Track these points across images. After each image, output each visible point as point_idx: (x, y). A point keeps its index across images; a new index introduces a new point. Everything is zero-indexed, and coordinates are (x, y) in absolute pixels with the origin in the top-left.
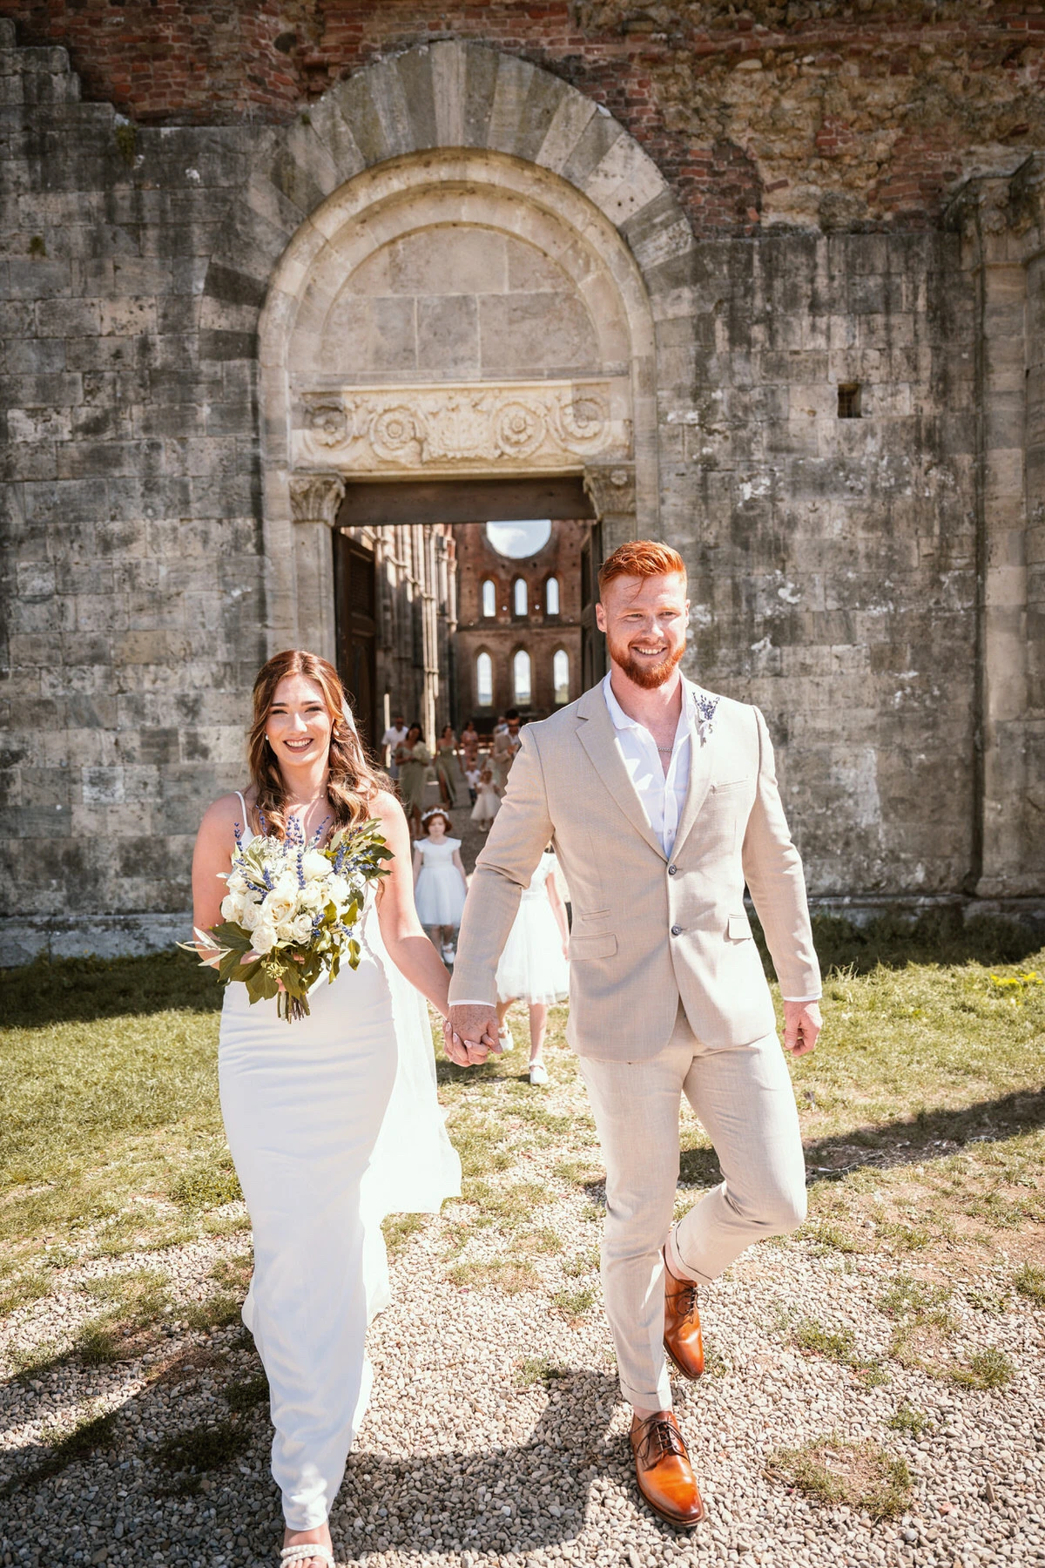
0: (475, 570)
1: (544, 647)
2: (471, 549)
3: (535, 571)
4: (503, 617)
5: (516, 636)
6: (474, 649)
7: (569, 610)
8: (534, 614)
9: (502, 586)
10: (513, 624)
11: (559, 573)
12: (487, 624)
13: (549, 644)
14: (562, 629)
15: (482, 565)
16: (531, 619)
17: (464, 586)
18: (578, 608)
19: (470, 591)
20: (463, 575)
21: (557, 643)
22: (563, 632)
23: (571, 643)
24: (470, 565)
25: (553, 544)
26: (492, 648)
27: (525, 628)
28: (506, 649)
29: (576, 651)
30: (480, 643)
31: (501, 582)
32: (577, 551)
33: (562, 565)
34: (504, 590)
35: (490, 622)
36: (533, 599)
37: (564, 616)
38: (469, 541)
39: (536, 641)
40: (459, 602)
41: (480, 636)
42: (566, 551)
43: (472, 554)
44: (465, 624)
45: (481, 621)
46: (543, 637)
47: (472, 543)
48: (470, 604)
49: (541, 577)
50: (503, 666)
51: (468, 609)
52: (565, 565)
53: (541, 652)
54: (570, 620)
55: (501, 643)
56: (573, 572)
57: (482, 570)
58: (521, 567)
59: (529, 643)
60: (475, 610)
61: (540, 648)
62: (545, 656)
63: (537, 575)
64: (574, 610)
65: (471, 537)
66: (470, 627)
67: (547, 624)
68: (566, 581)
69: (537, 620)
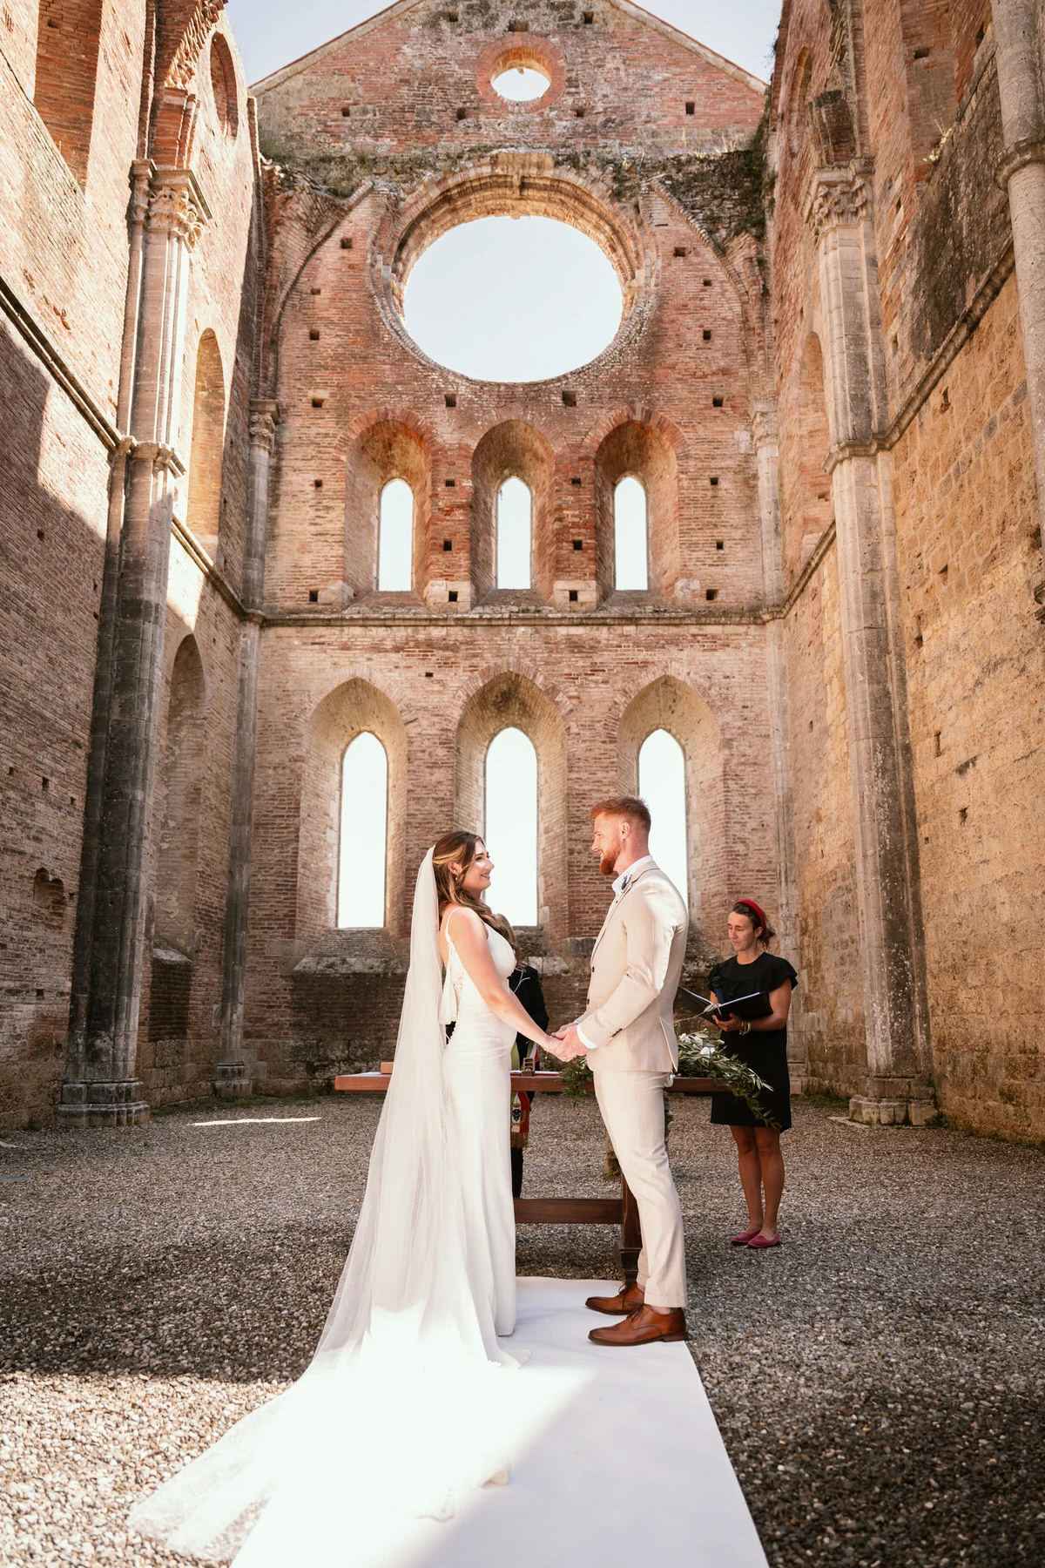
1: (602, 696)
2: (330, 339)
3: (571, 419)
4: (442, 582)
5: (490, 649)
6: (318, 699)
7: (698, 560)
8: (562, 570)
9: (443, 469)
10: (479, 609)
11: (657, 432)
12: (378, 607)
13: (619, 686)
14: (673, 630)
15: (371, 395)
16: (551, 592)
17: (293, 463)
18: (734, 551)
19: (318, 484)
20: (296, 426)
21: (652, 685)
22: (675, 642)
23: (707, 685)
24: (322, 394)
25: (639, 332)
26: (394, 695)
27: (525, 622)
28: (446, 698)
29: (728, 718)
30: (344, 675)
31: (437, 455)
32: (728, 355)
33: (670, 400)
34: (450, 483)
35: (388, 604)
36: (560, 519)
37: (679, 584)
38: (325, 314)
39: (567, 671)
40: (272, 521)
41: (345, 647)
42: (685, 354)
43: (336, 357)
44: (289, 604)
45: (356, 598)
46: (597, 659)
47: (335, 319)
48: (313, 529)
49: (592, 440)
50: (434, 765)
51: (304, 549)
52: (681, 400)
53: (586, 714)
54: (702, 603)
55: (429, 675)
56: (715, 428)
57: (370, 412)
58: (518, 405)
59: (540, 680)
60: (334, 553)
61: (584, 698)
62: (603, 732)
63: (579, 433)
64: (721, 562)
65: (333, 300)
66: (310, 611)
67: (615, 611)
68: (687, 457)
69: (573, 596)
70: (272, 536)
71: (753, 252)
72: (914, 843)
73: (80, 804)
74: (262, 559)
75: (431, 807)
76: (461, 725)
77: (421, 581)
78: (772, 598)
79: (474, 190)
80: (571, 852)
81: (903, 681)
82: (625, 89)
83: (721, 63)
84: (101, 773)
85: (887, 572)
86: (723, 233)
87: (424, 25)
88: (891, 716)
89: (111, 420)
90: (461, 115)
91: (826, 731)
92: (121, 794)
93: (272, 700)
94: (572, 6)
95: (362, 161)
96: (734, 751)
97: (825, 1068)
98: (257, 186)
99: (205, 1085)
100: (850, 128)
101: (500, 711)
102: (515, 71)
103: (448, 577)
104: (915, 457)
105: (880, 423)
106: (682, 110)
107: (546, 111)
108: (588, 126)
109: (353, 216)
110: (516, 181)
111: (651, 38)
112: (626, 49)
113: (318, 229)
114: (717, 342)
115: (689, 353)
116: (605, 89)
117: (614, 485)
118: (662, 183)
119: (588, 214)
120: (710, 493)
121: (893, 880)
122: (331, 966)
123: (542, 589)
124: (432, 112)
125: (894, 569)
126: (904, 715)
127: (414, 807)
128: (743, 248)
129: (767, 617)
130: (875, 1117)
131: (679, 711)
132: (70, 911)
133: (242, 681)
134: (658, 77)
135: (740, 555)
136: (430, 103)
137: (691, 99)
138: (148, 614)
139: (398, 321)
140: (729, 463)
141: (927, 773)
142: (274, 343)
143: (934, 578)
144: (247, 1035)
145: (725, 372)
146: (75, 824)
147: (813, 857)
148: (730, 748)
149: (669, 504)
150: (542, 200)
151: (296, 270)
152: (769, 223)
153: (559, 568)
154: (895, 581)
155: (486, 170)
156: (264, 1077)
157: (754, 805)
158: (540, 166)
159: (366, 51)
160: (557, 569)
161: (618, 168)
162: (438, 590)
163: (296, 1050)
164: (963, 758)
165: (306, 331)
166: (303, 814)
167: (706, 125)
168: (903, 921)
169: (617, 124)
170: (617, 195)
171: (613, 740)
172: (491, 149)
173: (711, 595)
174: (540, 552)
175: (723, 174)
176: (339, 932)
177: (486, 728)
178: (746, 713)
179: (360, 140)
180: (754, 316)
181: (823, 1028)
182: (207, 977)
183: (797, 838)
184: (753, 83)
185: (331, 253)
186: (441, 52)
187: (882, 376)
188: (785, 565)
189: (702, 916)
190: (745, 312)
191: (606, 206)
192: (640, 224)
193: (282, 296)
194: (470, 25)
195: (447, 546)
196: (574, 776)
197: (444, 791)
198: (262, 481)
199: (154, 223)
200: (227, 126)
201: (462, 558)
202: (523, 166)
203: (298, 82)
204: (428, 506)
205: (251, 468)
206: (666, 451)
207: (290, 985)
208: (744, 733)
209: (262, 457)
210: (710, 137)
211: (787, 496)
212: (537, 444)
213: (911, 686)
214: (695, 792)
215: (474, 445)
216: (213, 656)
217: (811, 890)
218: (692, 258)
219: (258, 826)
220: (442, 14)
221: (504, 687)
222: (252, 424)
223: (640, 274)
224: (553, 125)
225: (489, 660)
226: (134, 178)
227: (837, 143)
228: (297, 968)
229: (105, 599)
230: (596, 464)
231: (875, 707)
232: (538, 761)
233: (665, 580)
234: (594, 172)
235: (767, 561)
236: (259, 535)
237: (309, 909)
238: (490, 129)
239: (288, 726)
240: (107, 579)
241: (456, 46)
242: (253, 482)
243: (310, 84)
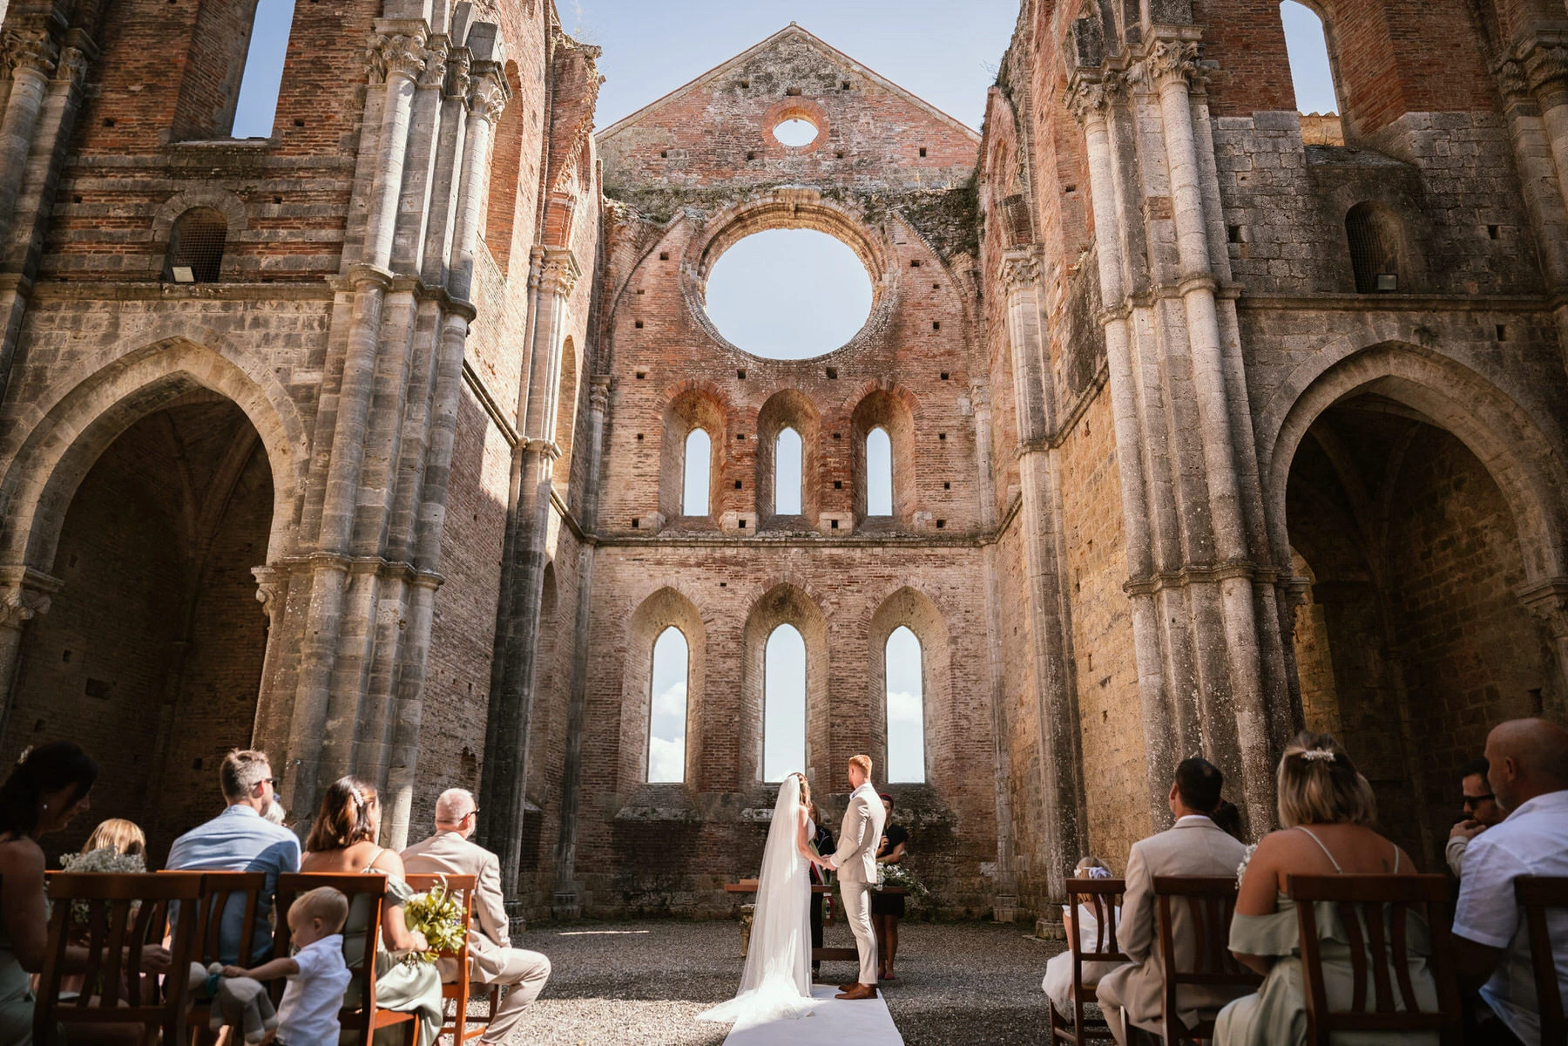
0: (660, 382)
1: (857, 602)
2: (651, 328)
3: (833, 388)
4: (733, 512)
5: (770, 565)
6: (638, 603)
7: (931, 497)
8: (826, 504)
9: (736, 426)
10: (762, 534)
11: (899, 399)
12: (683, 531)
13: (869, 594)
14: (912, 551)
15: (682, 369)
16: (818, 521)
17: (622, 421)
18: (959, 491)
19: (640, 437)
20: (624, 393)
21: (895, 594)
22: (913, 560)
23: (937, 594)
24: (644, 369)
25: (885, 323)
26: (696, 601)
27: (797, 544)
28: (736, 603)
29: (954, 620)
30: (658, 584)
31: (731, 415)
32: (952, 340)
33: (908, 374)
34: (740, 437)
35: (692, 529)
36: (824, 465)
37: (916, 515)
38: (648, 309)
39: (829, 582)
40: (605, 465)
41: (659, 563)
42: (920, 340)
43: (655, 341)
44: (617, 529)
45: (667, 524)
46: (853, 573)
47: (655, 312)
48: (636, 471)
49: (850, 404)
50: (726, 656)
51: (629, 487)
52: (917, 374)
53: (844, 616)
54: (934, 530)
55: (723, 585)
56: (942, 396)
57: (681, 382)
58: (791, 378)
59: (808, 589)
60: (651, 490)
61: (843, 604)
62: (857, 630)
63: (839, 399)
64: (948, 499)
65: (653, 298)
66: (632, 535)
67: (867, 535)
68: (922, 418)
69: (835, 524)
70: (604, 476)
71: (970, 265)
72: (1078, 731)
73: (486, 699)
74: (597, 494)
75: (724, 688)
76: (748, 623)
77: (717, 510)
78: (986, 529)
79: (760, 213)
80: (833, 725)
81: (1069, 614)
82: (874, 138)
83: (946, 120)
84: (500, 675)
85: (1057, 535)
86: (948, 249)
87: (723, 91)
88: (1061, 638)
89: (513, 426)
90: (750, 157)
91: (1025, 636)
92: (514, 691)
93: (602, 604)
94: (834, 77)
95: (677, 193)
96: (959, 646)
97: (1029, 900)
98: (601, 218)
99: (547, 909)
100: (1028, 221)
101: (777, 612)
102: (791, 121)
103: (738, 509)
104: (1072, 458)
105: (1051, 429)
106: (917, 154)
107: (815, 154)
108: (846, 165)
109: (670, 236)
110: (792, 207)
111: (893, 101)
112: (874, 109)
113: (643, 246)
114: (944, 331)
115: (922, 339)
116: (859, 138)
117: (866, 434)
118: (902, 212)
119: (846, 230)
120: (939, 446)
121: (1064, 758)
122: (644, 814)
123: (811, 516)
124: (728, 154)
125: (1061, 533)
126: (1070, 638)
127: (710, 688)
128: (962, 263)
129: (983, 542)
130: (1052, 934)
131: (917, 613)
132: (478, 777)
133: (580, 589)
134: (898, 129)
135: (963, 493)
136: (728, 148)
137: (923, 145)
138: (534, 561)
139: (702, 312)
140: (953, 422)
141: (1085, 682)
142: (609, 331)
143: (1085, 546)
144: (577, 869)
145: (950, 353)
146: (483, 714)
147: (1018, 732)
148: (956, 643)
149: (909, 451)
150: (811, 219)
151: (626, 277)
152: (982, 246)
153: (824, 503)
154: (1063, 541)
155: (770, 200)
156: (590, 903)
157: (975, 689)
158: (809, 198)
159: (680, 109)
160: (822, 504)
161: (868, 199)
162: (730, 518)
163: (616, 883)
164: (1104, 676)
165: (633, 321)
166: (624, 693)
167: (934, 165)
168: (1071, 789)
169: (869, 163)
170: (868, 219)
171: (865, 637)
172: (773, 185)
173: (940, 524)
174: (808, 487)
175: (947, 207)
176: (650, 786)
177: (767, 625)
178: (969, 616)
179: (674, 175)
180: (971, 312)
181: (1028, 869)
182: (551, 821)
183: (1008, 716)
184: (970, 134)
185: (652, 263)
186: (735, 110)
187: (1052, 396)
188: (995, 502)
189: (936, 776)
190: (964, 309)
191: (860, 227)
192: (885, 242)
193: (616, 295)
194: (758, 91)
195: (738, 485)
196: (835, 665)
197: (734, 676)
198: (598, 436)
199: (544, 286)
200: (583, 184)
201: (749, 495)
202: (797, 197)
203: (628, 133)
204: (723, 453)
205: (591, 426)
206: (905, 412)
207: (611, 829)
208: (967, 632)
209: (599, 417)
210: (938, 173)
211: (997, 451)
212: (807, 406)
213: (1074, 618)
214: (929, 676)
215: (759, 409)
216: (563, 574)
217: (1018, 758)
218: (924, 268)
219: (590, 702)
220: (737, 83)
221: (781, 594)
222: (592, 393)
223: (886, 277)
224: (820, 164)
225: (769, 574)
226: (532, 256)
227: (1019, 231)
228: (617, 816)
229: (506, 552)
230: (852, 422)
231: (1049, 632)
232: (807, 650)
233: (906, 511)
234: (851, 202)
235: (983, 498)
236: (595, 476)
237: (627, 769)
238: (771, 169)
239: (614, 623)
240: (508, 537)
241: (747, 105)
242: (591, 436)
243: (638, 134)
